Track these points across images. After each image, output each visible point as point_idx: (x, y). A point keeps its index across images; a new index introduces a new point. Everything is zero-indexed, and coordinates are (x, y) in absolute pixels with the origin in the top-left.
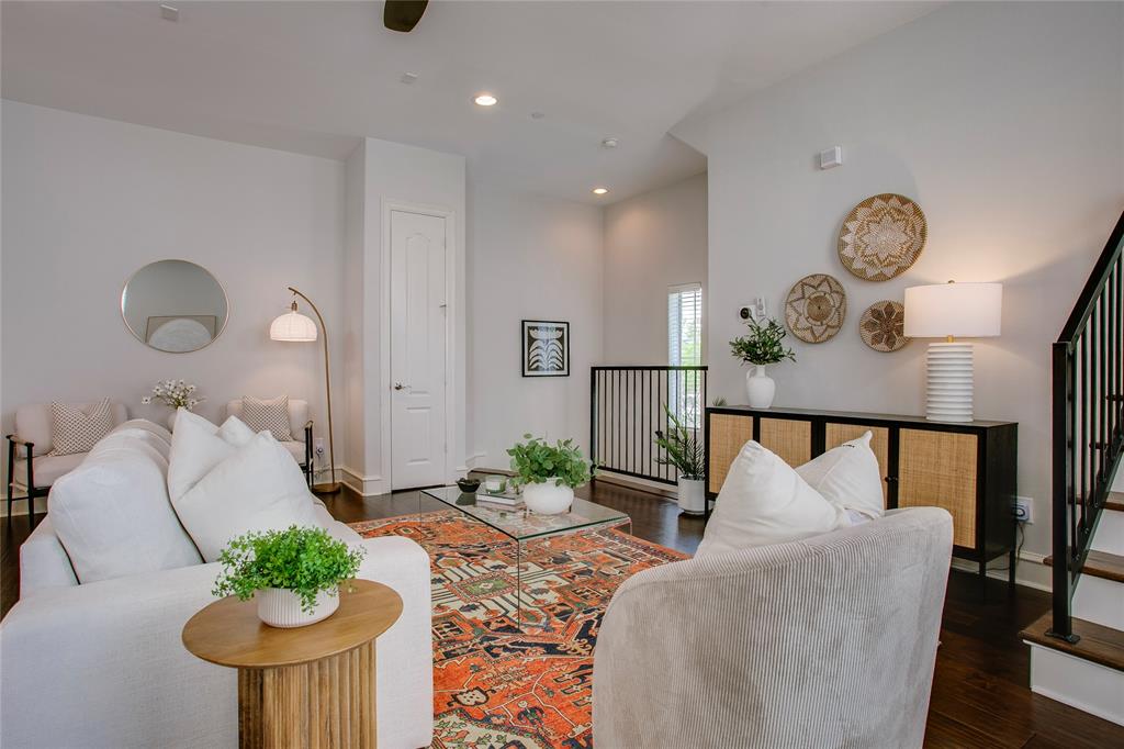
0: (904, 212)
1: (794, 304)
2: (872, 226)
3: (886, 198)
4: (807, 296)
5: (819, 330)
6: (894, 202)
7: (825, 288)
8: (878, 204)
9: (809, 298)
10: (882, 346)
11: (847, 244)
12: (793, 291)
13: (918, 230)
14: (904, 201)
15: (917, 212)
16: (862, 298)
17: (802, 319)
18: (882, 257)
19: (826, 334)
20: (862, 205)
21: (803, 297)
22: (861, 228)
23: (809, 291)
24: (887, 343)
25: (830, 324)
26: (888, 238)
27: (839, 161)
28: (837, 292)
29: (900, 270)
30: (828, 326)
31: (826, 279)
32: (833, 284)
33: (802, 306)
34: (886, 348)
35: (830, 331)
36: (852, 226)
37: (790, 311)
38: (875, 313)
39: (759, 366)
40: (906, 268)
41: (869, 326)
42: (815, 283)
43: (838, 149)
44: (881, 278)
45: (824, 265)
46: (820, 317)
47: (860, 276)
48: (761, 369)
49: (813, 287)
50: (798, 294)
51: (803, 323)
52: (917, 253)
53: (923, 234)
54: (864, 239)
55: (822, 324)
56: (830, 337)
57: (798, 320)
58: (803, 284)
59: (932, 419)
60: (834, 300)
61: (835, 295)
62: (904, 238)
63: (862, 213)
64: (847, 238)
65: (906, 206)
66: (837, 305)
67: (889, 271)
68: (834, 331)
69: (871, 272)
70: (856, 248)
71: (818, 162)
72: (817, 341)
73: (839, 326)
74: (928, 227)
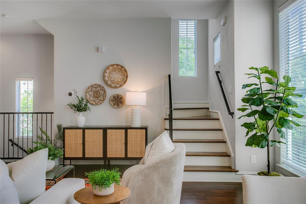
0: (122, 70)
1: (89, 92)
2: (113, 72)
3: (118, 65)
4: (93, 90)
5: (97, 101)
6: (119, 67)
7: (99, 88)
8: (115, 66)
9: (94, 91)
10: (116, 106)
11: (106, 76)
12: (89, 88)
13: (125, 75)
14: (122, 67)
15: (125, 71)
16: (110, 92)
17: (91, 97)
18: (116, 81)
19: (99, 103)
20: (111, 66)
21: (92, 91)
22: (110, 72)
23: (94, 89)
24: (117, 106)
25: (100, 99)
26: (117, 77)
27: (103, 51)
28: (103, 90)
29: (121, 86)
30: (100, 100)
31: (100, 86)
32: (102, 87)
33: (91, 93)
34: (117, 107)
35: (101, 102)
36: (108, 71)
37: (87, 94)
38: (114, 97)
39: (80, 113)
40: (122, 85)
41: (113, 101)
42: (96, 86)
43: (103, 47)
44: (115, 87)
45: (99, 82)
46: (97, 97)
47: (110, 86)
48: (81, 113)
49: (95, 88)
50: (90, 90)
51: (92, 99)
52: (125, 82)
53: (127, 77)
54: (111, 75)
55: (98, 99)
56: (101, 103)
57: (90, 97)
58: (92, 86)
59: (132, 126)
60: (102, 92)
61: (102, 91)
62: (121, 77)
63: (111, 68)
64: (106, 74)
65: (122, 69)
66: (103, 94)
67: (118, 86)
68: (103, 102)
69: (113, 85)
70: (109, 78)
71: (97, 49)
72: (96, 104)
73: (104, 100)
74: (128, 75)
